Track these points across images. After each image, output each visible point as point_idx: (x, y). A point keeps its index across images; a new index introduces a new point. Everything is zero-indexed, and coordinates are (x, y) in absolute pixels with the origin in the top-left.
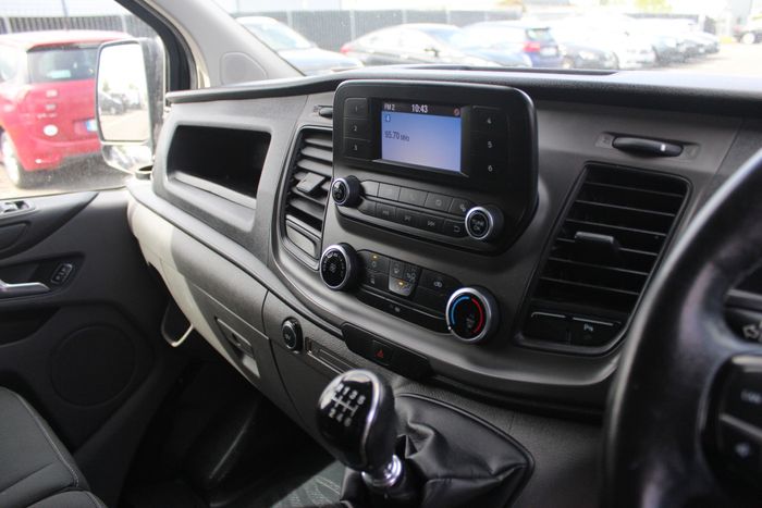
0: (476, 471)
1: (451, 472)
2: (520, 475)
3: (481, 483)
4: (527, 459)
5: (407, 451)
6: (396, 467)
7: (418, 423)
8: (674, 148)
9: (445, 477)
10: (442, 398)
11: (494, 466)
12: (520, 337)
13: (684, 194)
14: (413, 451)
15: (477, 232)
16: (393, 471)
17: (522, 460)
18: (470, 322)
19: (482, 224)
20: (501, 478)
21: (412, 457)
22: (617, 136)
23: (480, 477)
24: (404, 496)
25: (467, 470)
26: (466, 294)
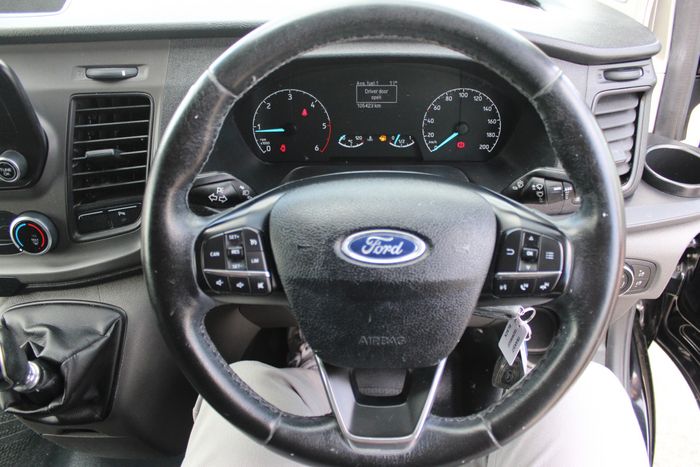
0: (91, 339)
1: (74, 350)
2: (120, 326)
3: (97, 346)
4: (120, 313)
5: (35, 352)
6: (34, 368)
7: (33, 326)
8: (131, 71)
9: (72, 355)
10: (40, 297)
11: (101, 328)
12: (77, 235)
13: (149, 103)
14: (40, 349)
15: (8, 177)
16: (34, 372)
17: (117, 315)
18: (35, 242)
19: (9, 170)
20: (109, 334)
21: (42, 354)
22: (87, 68)
23: (95, 341)
24: (51, 382)
25: (84, 342)
26: (22, 222)
